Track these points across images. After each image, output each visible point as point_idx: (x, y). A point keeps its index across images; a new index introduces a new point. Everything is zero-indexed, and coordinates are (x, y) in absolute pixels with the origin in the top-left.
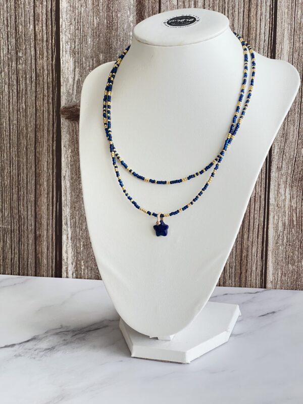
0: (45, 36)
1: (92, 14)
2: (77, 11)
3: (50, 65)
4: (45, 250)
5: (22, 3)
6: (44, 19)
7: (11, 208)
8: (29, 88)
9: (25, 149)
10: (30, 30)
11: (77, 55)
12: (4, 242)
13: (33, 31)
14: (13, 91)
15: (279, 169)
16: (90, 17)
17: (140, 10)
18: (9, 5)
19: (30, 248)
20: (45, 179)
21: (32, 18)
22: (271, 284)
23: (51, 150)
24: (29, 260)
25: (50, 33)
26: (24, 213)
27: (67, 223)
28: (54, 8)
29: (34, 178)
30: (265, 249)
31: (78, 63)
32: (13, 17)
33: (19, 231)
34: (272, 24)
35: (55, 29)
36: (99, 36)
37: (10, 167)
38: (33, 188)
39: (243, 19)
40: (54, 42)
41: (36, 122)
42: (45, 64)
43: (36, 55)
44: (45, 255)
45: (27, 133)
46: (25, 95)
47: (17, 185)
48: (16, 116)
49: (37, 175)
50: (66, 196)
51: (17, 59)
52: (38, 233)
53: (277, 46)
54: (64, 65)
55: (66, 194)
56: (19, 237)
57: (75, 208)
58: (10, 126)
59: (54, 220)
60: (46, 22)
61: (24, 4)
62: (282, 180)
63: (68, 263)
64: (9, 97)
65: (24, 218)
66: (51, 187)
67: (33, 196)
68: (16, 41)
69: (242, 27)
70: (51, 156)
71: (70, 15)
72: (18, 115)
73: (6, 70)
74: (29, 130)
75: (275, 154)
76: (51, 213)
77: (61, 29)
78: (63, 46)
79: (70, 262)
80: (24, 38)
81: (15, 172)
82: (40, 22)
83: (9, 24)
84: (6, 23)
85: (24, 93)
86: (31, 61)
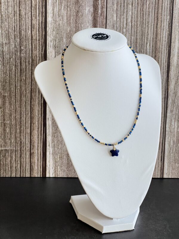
0: (38, 37)
1: (66, 25)
2: (57, 23)
3: (41, 54)
4: (36, 161)
5: (24, 17)
6: (37, 28)
7: (16, 138)
8: (28, 68)
9: (24, 103)
10: (29, 33)
11: (57, 48)
12: (11, 157)
13: (31, 34)
14: (17, 69)
15: (172, 111)
16: (65, 27)
17: (94, 23)
18: (16, 18)
19: (27, 160)
20: (37, 120)
21: (30, 27)
22: (166, 175)
23: (40, 103)
24: (27, 167)
25: (41, 36)
26: (23, 140)
27: (49, 145)
28: (44, 21)
29: (30, 120)
30: (163, 156)
31: (58, 53)
32: (18, 26)
33: (21, 151)
34: (169, 32)
35: (44, 33)
36: (70, 37)
37: (15, 114)
38: (29, 125)
39: (154, 29)
40: (43, 41)
41: (31, 87)
42: (38, 54)
43: (32, 48)
44: (36, 164)
45: (26, 94)
46: (25, 72)
47: (19, 124)
48: (19, 84)
49: (32, 118)
50: (49, 130)
51: (20, 51)
52: (32, 151)
53: (172, 44)
54: (49, 54)
55: (49, 128)
56: (21, 154)
57: (54, 136)
58: (15, 89)
59: (42, 144)
60: (39, 29)
61: (25, 18)
62: (173, 118)
63: (50, 168)
64: (15, 73)
65: (24, 143)
66: (40, 125)
67: (29, 130)
68: (20, 40)
69: (153, 33)
70: (40, 107)
71: (53, 25)
72: (20, 83)
73: (14, 57)
74: (27, 92)
75: (170, 103)
76: (40, 140)
77: (47, 33)
78: (49, 43)
79: (51, 167)
80: (25, 39)
81: (18, 116)
82: (35, 29)
83: (16, 30)
84: (14, 29)
85: (24, 70)
86: (29, 52)
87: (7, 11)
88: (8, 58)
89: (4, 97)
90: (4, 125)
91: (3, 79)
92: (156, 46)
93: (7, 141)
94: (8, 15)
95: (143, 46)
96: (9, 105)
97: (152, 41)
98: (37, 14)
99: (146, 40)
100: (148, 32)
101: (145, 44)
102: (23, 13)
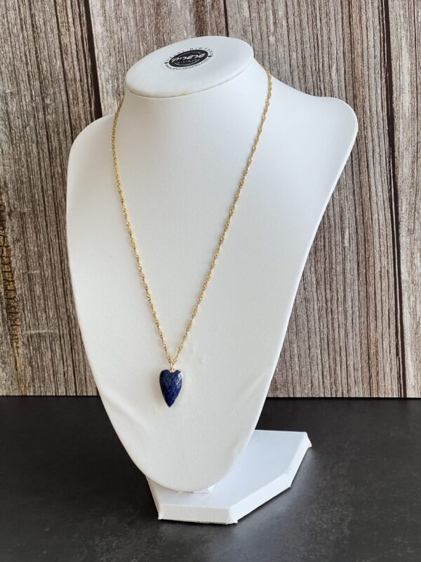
0: (78, 74)
1: (137, 39)
2: (116, 37)
3: (89, 113)
5: (43, 31)
6: (74, 52)
7: (57, 308)
8: (64, 146)
10: (58, 67)
12: (52, 351)
13: (62, 69)
14: (43, 150)
15: (411, 231)
16: (134, 44)
17: (200, 29)
18: (25, 35)
21: (58, 51)
24: (88, 374)
25: (84, 70)
28: (86, 36)
30: (400, 343)
32: (33, 51)
33: (70, 337)
34: (383, 32)
35: (89, 63)
37: (50, 253)
39: (343, 29)
40: (90, 81)
42: (82, 112)
43: (68, 100)
46: (59, 156)
47: (61, 276)
48: (51, 184)
51: (44, 108)
54: (107, 112)
56: (71, 344)
58: (44, 197)
60: (77, 55)
61: (45, 32)
62: (416, 247)
64: (39, 160)
65: (75, 319)
68: (41, 83)
69: (342, 41)
71: (108, 43)
72: (52, 182)
73: (32, 124)
75: (404, 212)
78: (102, 86)
80: (50, 79)
81: (56, 258)
82: (69, 56)
83: (29, 61)
84: (24, 60)
85: (58, 152)
86: (63, 109)
87: (6, 19)
88: (21, 127)
89: (22, 215)
90: (30, 280)
91: (14, 174)
92: (353, 71)
93: (39, 314)
94: (8, 28)
95: (321, 74)
96: (34, 234)
97: (342, 60)
98: (71, 20)
99: (326, 59)
100: (329, 39)
101: (326, 69)
102: (39, 20)
